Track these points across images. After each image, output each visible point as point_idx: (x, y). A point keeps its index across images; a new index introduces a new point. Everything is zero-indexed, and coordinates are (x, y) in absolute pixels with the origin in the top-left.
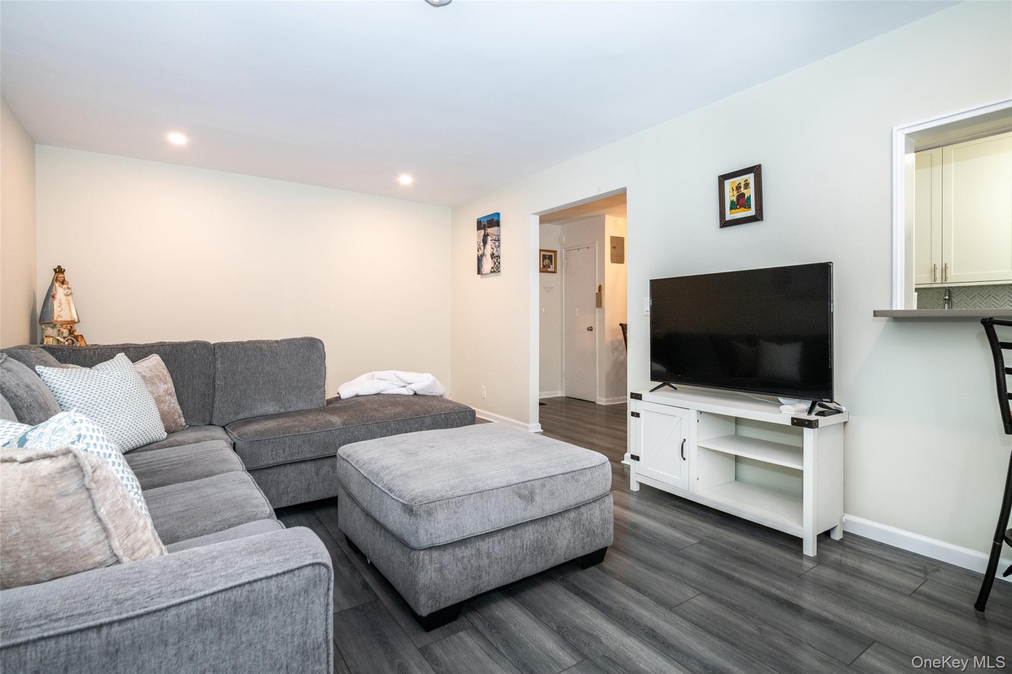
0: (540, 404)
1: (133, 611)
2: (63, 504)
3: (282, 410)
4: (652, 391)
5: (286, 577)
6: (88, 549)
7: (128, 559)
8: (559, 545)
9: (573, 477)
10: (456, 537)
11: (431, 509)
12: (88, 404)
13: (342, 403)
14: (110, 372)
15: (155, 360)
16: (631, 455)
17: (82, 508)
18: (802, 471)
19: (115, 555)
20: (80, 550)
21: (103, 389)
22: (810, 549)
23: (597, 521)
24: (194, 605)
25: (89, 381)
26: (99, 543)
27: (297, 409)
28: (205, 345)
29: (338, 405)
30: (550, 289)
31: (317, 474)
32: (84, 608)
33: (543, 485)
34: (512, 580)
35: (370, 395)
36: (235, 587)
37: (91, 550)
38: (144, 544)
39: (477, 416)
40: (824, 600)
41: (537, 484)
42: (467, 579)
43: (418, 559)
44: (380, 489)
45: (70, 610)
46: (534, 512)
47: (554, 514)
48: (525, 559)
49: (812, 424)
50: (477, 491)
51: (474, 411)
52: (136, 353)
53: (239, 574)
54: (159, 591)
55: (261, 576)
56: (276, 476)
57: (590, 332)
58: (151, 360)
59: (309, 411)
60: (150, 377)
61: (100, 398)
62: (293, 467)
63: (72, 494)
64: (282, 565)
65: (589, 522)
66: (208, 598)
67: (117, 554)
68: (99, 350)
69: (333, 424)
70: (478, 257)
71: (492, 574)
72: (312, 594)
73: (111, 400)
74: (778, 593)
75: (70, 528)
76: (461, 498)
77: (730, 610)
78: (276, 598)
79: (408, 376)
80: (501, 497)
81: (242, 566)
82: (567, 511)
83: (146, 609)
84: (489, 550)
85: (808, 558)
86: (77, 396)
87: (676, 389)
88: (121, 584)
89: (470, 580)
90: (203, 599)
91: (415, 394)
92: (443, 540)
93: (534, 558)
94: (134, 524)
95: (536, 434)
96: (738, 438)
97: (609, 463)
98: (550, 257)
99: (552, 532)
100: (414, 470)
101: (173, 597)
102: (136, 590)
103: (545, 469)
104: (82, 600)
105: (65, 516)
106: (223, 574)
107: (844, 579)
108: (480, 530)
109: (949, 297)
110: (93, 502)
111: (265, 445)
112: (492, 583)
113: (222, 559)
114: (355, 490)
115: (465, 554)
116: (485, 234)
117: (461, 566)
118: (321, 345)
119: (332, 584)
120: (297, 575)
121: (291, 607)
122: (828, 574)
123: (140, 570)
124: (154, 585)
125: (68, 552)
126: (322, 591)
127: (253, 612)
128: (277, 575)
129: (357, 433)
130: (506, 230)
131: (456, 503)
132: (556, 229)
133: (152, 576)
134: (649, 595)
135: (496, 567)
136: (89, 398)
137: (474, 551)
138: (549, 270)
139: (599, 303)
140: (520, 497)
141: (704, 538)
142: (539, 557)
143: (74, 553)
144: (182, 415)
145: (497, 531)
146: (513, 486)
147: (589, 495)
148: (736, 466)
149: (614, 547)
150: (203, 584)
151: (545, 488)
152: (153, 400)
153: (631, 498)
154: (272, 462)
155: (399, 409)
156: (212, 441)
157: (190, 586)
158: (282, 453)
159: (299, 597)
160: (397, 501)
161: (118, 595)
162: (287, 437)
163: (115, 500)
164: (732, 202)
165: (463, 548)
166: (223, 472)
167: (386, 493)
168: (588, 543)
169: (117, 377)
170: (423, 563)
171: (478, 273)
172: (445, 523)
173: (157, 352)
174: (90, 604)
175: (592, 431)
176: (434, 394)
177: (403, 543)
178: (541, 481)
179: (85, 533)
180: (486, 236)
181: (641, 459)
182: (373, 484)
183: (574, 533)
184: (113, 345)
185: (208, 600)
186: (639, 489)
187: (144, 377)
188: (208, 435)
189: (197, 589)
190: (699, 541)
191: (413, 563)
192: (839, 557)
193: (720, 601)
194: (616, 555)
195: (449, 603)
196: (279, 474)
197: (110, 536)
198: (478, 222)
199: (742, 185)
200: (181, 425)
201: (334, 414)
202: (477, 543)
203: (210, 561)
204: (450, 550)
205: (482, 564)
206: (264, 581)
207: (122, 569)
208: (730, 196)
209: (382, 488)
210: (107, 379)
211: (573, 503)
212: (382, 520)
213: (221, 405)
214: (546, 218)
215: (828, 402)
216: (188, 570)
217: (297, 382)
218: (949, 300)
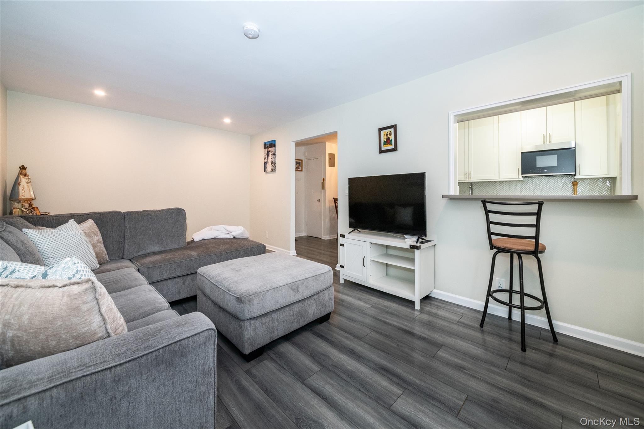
0: (296, 240)
1: (126, 359)
2: (85, 307)
3: (163, 249)
4: (350, 233)
5: (196, 337)
6: (95, 330)
7: (114, 335)
8: (310, 313)
9: (316, 278)
10: (263, 312)
11: (251, 299)
12: (55, 250)
13: (196, 244)
14: (66, 231)
15: (90, 223)
16: (340, 265)
17: (93, 309)
18: (414, 270)
19: (108, 333)
20: (92, 331)
21: (64, 241)
22: (417, 306)
23: (327, 299)
24: (154, 354)
25: (55, 236)
26: (101, 327)
27: (171, 248)
28: (119, 213)
29: (193, 245)
30: (299, 180)
31: (184, 284)
32: (101, 359)
33: (303, 283)
34: (288, 332)
35: (210, 239)
36: (173, 343)
37: (97, 331)
38: (121, 326)
39: (266, 248)
40: (423, 329)
41: (300, 282)
42: (267, 334)
43: (244, 325)
44: (223, 290)
45: (94, 361)
46: (299, 297)
47: (308, 298)
48: (294, 321)
49: (418, 248)
50: (272, 288)
51: (265, 246)
52: (80, 218)
53: (174, 337)
54: (137, 348)
55: (184, 337)
56: (162, 286)
57: (319, 202)
58: (88, 222)
59: (178, 249)
60: (88, 233)
61: (62, 246)
62: (172, 280)
63: (89, 302)
64: (193, 331)
65: (323, 300)
66: (161, 350)
67: (109, 332)
68: (56, 217)
69: (192, 256)
70: (264, 163)
71: (279, 329)
72: (208, 344)
73: (68, 247)
74: (405, 327)
75: (88, 320)
76: (265, 292)
77: (385, 337)
78: (192, 347)
79: (230, 228)
80: (284, 290)
81: (175, 333)
82: (313, 295)
83: (132, 358)
84: (278, 318)
85: (417, 310)
86: (48, 246)
87: (360, 232)
88: (116, 346)
89: (269, 334)
90: (158, 351)
91: (234, 238)
92: (256, 314)
93: (298, 320)
94: (116, 316)
95: (294, 256)
96: (388, 255)
97: (332, 270)
98: (300, 163)
99: (307, 306)
100: (240, 279)
101: (144, 351)
102: (125, 349)
103: (303, 275)
104: (99, 356)
105: (86, 314)
106: (166, 337)
107: (431, 319)
108: (274, 308)
109: (472, 186)
110: (99, 305)
111: (156, 269)
112: (279, 334)
113: (164, 330)
114: (208, 291)
115: (266, 321)
116: (268, 151)
117: (265, 327)
118: (184, 212)
119: (217, 339)
120: (201, 336)
121: (198, 351)
122: (425, 317)
123: (123, 339)
124: (134, 345)
125: (86, 333)
126: (212, 342)
127: (181, 355)
128: (192, 336)
129: (205, 260)
130: (279, 149)
131: (262, 295)
132: (303, 148)
133: (131, 341)
134: (350, 334)
135: (281, 326)
136: (55, 247)
137: (271, 319)
138: (299, 169)
139: (323, 187)
140: (292, 290)
141: (373, 304)
142: (301, 320)
143: (89, 333)
144: (106, 254)
145: (282, 308)
146: (289, 285)
147: (323, 287)
148: (386, 269)
149: (334, 312)
150: (158, 343)
151: (304, 285)
152: (92, 246)
153: (341, 287)
154: (159, 279)
155: (226, 247)
156: (127, 268)
157: (152, 345)
158: (165, 273)
159: (202, 346)
160: (233, 296)
161: (117, 352)
162: (167, 264)
163: (108, 304)
164: (384, 141)
165: (266, 317)
166: (137, 286)
167: (226, 292)
168: (323, 311)
169: (71, 234)
170: (247, 327)
171: (264, 172)
172: (257, 306)
173: (92, 218)
174: (104, 358)
175: (321, 253)
176: (244, 237)
177: (236, 317)
178: (302, 281)
179: (94, 322)
180: (268, 152)
181: (344, 267)
182: (219, 288)
183: (317, 306)
184: (64, 214)
185: (161, 351)
186: (343, 282)
187: (85, 233)
188: (123, 265)
189: (155, 346)
190: (371, 306)
191: (242, 327)
192: (429, 309)
193: (381, 334)
194: (335, 316)
195: (259, 346)
196: (163, 285)
197: (106, 323)
198: (264, 144)
199: (389, 134)
200: (106, 260)
201: (192, 250)
202: (272, 315)
203: (158, 332)
204: (259, 319)
205: (274, 325)
206: (186, 339)
207: (114, 339)
208: (383, 139)
209: (224, 290)
210: (65, 235)
211: (316, 291)
212: (224, 307)
213: (129, 248)
214: (299, 144)
215: (424, 237)
216: (148, 337)
217: (171, 233)
218: (472, 188)
